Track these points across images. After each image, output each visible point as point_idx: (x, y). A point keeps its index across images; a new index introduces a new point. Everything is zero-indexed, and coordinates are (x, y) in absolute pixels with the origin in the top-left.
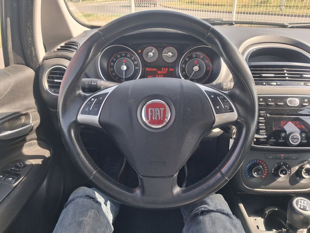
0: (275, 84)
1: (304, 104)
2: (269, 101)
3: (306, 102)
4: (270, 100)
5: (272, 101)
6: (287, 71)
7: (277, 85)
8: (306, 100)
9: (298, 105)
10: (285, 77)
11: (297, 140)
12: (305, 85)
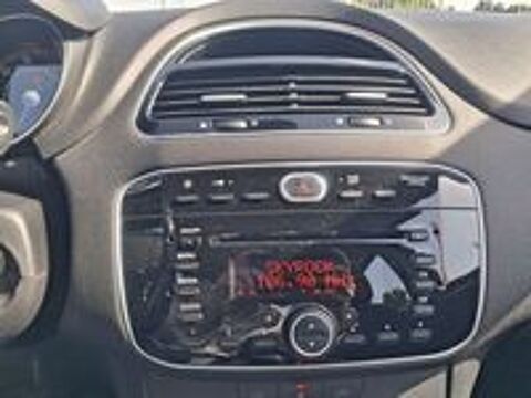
0: (243, 124)
1: (346, 194)
2: (217, 190)
3: (355, 187)
4: (221, 182)
5: (226, 190)
6: (297, 82)
7: (250, 128)
8: (354, 179)
9: (324, 200)
10: (288, 103)
11: (319, 338)
12: (350, 124)
